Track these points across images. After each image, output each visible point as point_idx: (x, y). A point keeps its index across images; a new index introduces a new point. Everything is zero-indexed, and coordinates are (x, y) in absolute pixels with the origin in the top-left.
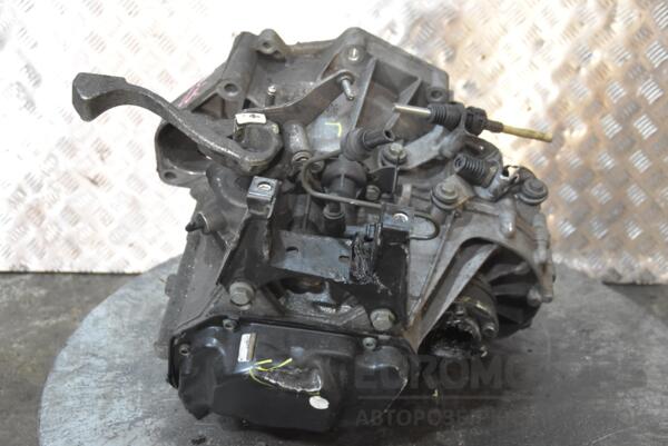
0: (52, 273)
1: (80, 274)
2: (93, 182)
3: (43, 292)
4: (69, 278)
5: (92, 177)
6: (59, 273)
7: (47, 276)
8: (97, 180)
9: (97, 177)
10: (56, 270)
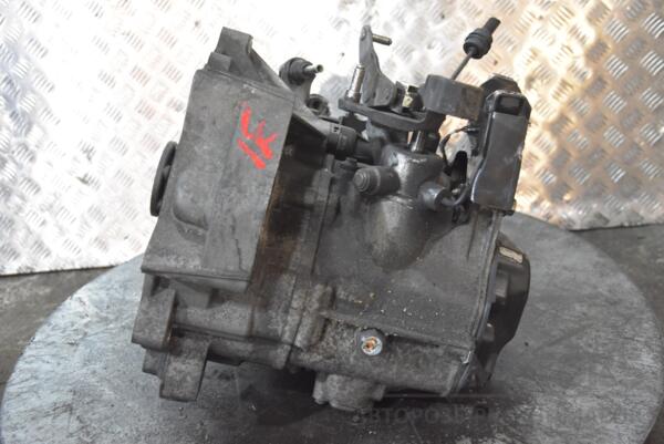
0: (56, 272)
1: (82, 270)
2: (83, 181)
3: (48, 290)
4: (73, 274)
5: (82, 176)
6: (63, 271)
7: (52, 275)
8: (87, 179)
9: (86, 176)
10: (59, 269)
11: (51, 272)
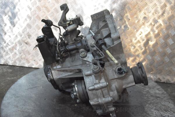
3: (11, 70)
4: (18, 67)
6: (16, 66)
7: (13, 66)
9: (27, 42)
11: (12, 66)
